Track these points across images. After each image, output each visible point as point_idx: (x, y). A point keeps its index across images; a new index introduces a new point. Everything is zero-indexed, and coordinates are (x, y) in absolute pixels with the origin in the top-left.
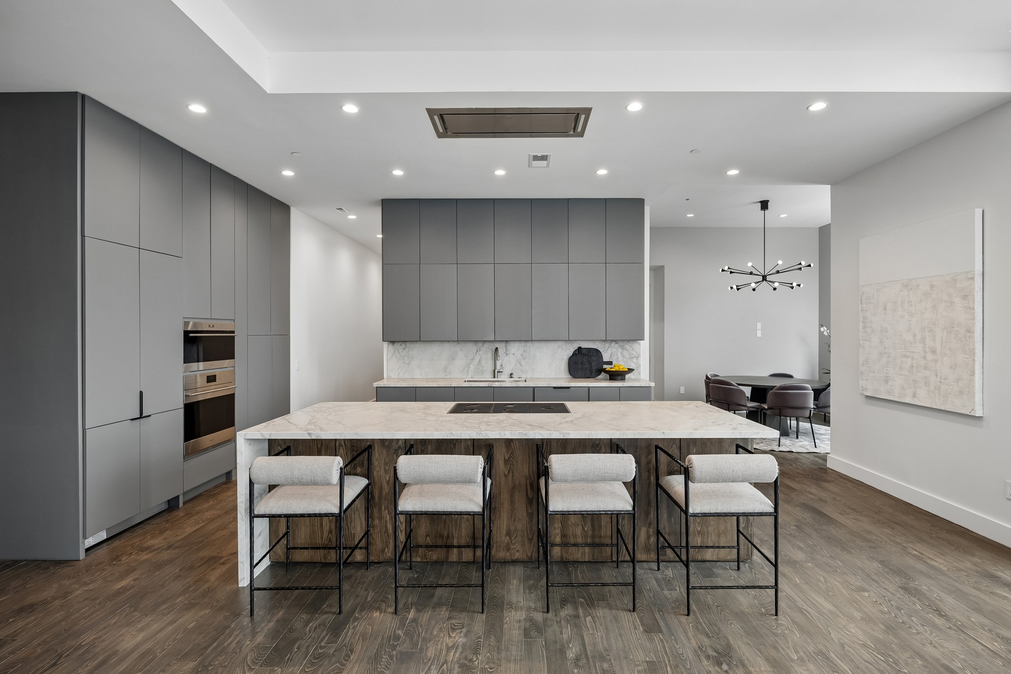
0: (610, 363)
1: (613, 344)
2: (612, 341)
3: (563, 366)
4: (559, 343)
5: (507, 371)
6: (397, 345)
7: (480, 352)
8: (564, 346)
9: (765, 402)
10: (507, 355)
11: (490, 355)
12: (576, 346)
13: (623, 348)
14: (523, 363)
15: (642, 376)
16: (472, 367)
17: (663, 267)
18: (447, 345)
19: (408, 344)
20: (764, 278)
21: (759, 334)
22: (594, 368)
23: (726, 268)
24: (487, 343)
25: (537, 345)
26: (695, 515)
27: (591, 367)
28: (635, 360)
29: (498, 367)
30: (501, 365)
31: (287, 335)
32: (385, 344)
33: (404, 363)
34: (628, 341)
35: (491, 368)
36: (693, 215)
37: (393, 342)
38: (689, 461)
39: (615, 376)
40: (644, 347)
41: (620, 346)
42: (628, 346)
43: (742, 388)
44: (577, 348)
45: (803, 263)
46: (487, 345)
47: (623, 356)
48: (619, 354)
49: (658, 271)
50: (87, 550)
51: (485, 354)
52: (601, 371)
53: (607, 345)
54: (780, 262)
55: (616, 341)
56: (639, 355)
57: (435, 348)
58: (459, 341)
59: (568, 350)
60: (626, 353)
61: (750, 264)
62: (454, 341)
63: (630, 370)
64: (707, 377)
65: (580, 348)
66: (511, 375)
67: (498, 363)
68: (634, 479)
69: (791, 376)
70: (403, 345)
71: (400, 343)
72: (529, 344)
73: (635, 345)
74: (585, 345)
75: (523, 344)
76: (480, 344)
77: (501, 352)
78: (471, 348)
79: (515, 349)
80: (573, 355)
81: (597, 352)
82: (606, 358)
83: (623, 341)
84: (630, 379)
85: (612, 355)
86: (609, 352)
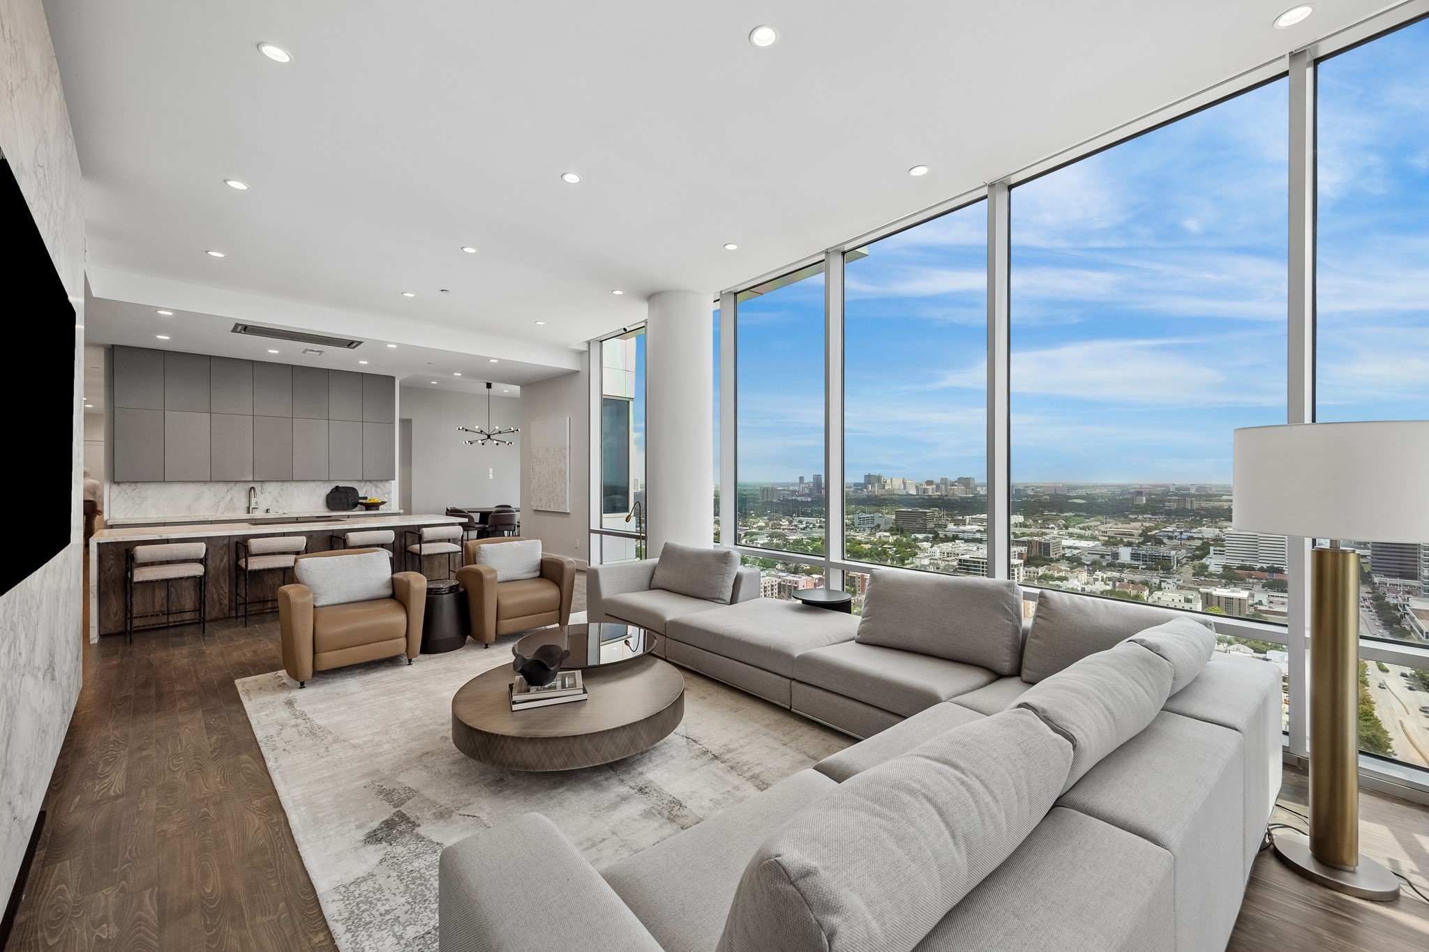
0: (366, 498)
1: (368, 483)
2: (367, 481)
3: (321, 501)
4: (318, 483)
5: (263, 506)
6: (124, 486)
7: (232, 492)
8: (323, 485)
9: (487, 524)
10: (262, 493)
11: (244, 493)
12: (333, 485)
13: (376, 487)
14: (280, 500)
15: (393, 507)
16: (222, 505)
17: (411, 420)
18: (192, 485)
19: (139, 485)
20: (489, 437)
21: (491, 477)
22: (351, 502)
23: (461, 428)
24: (240, 483)
25: (294, 484)
26: (424, 555)
27: (348, 502)
28: (386, 495)
29: (253, 505)
30: (257, 503)
33: (134, 503)
34: (381, 481)
35: (244, 505)
37: (116, 482)
38: (422, 531)
39: (369, 507)
40: (395, 486)
41: (374, 485)
42: (380, 485)
43: (470, 514)
44: (334, 487)
45: (512, 429)
46: (240, 485)
47: (377, 493)
48: (373, 491)
49: (406, 424)
51: (237, 493)
52: (355, 505)
53: (362, 484)
54: (497, 428)
55: (370, 481)
56: (391, 492)
57: (176, 489)
59: (328, 488)
60: (378, 490)
61: (477, 427)
62: (204, 482)
63: (383, 503)
64: (447, 509)
65: (337, 487)
66: (267, 511)
67: (253, 500)
68: (394, 542)
69: (510, 507)
70: (133, 486)
71: (128, 484)
72: (287, 484)
73: (387, 484)
74: (341, 484)
75: (280, 484)
76: (232, 485)
77: (256, 490)
78: (222, 488)
79: (272, 488)
80: (331, 492)
81: (354, 490)
82: (361, 494)
83: (377, 481)
84: (382, 509)
85: (367, 492)
86: (365, 489)
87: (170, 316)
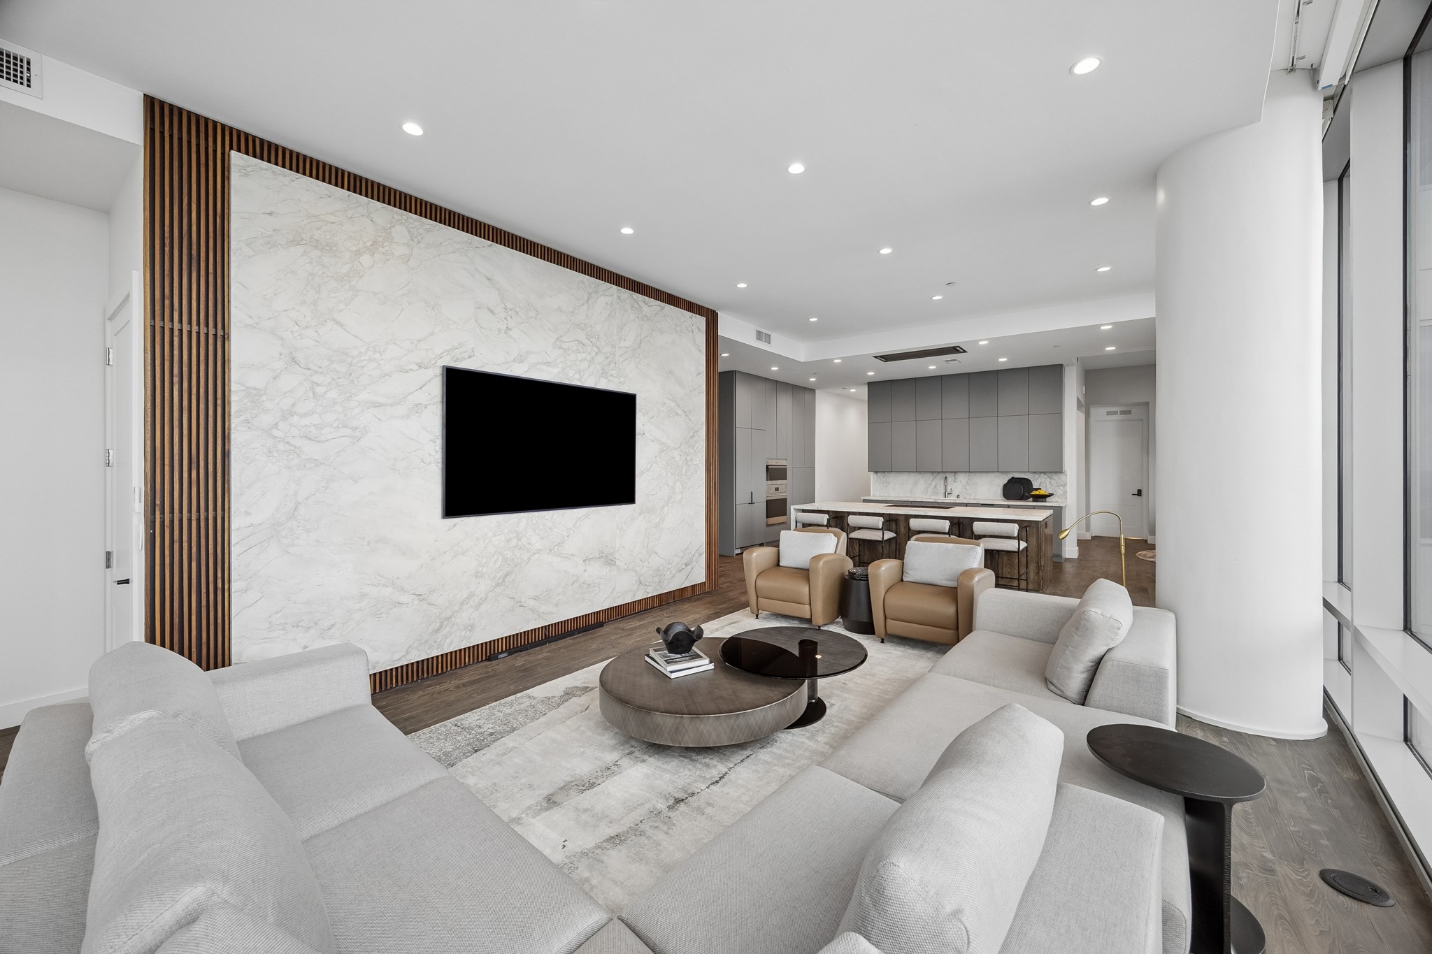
0: (1038, 490)
1: (1042, 475)
2: (1041, 473)
3: (999, 491)
4: (997, 474)
5: (955, 493)
6: (879, 474)
7: (936, 480)
8: (1000, 477)
10: (955, 481)
11: (942, 481)
12: (1010, 476)
14: (968, 488)
16: (930, 490)
18: (912, 474)
19: (886, 474)
22: (1025, 493)
24: (938, 473)
25: (979, 475)
27: (1023, 492)
28: (1062, 488)
29: (949, 491)
30: (951, 488)
31: (814, 467)
32: (872, 473)
33: (883, 486)
34: (1056, 472)
35: (944, 491)
36: (1114, 348)
37: (876, 472)
39: (1037, 498)
40: (1070, 478)
41: (1048, 477)
42: (1052, 477)
44: (1010, 478)
46: (940, 475)
47: (1051, 485)
48: (1048, 483)
50: (737, 554)
51: (939, 481)
52: (1029, 496)
53: (1037, 476)
55: (1044, 473)
56: (1066, 484)
58: (918, 471)
59: (1004, 479)
60: (1053, 482)
62: (913, 472)
63: (1051, 495)
65: (1013, 478)
66: (958, 496)
67: (948, 487)
70: (883, 475)
71: (881, 473)
72: (972, 474)
73: (1062, 476)
74: (1017, 476)
75: (968, 474)
76: (936, 474)
77: (949, 480)
78: (929, 477)
79: (962, 478)
80: (1007, 483)
81: (1028, 481)
82: (1034, 485)
84: (1047, 502)
85: (1041, 483)
86: (1039, 480)
87: (839, 363)
